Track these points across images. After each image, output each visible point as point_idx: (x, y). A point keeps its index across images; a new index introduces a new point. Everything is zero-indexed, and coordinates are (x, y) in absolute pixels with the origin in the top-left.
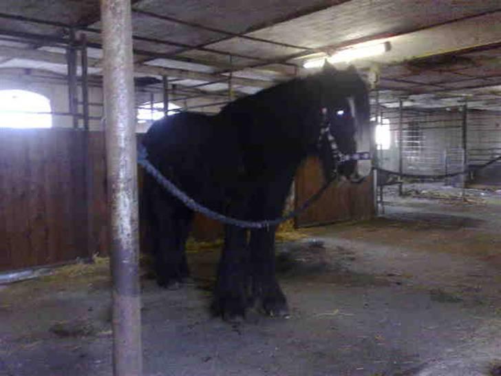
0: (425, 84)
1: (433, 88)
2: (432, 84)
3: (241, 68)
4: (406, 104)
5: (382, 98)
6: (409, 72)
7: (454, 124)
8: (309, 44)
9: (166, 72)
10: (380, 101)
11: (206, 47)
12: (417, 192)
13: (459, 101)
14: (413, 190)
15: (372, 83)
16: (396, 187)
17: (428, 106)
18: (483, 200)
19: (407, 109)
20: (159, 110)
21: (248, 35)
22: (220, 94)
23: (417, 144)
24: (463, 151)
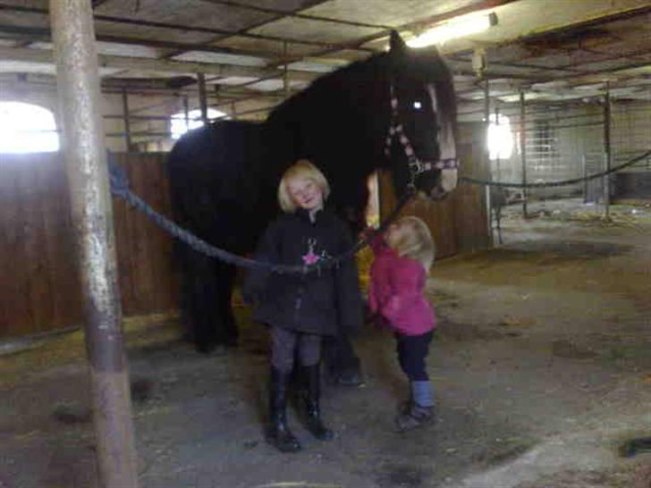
0: (552, 69)
1: (562, 73)
2: (560, 68)
3: (300, 58)
4: (529, 96)
5: (493, 90)
6: (529, 53)
7: (595, 119)
8: (389, 21)
9: (200, 69)
10: (492, 93)
11: (250, 32)
12: (547, 213)
13: (601, 89)
14: (543, 210)
15: (478, 71)
16: (520, 207)
17: (559, 98)
18: (634, 219)
19: (531, 102)
20: (197, 119)
21: (305, 12)
22: (274, 94)
23: (547, 149)
24: (605, 156)
